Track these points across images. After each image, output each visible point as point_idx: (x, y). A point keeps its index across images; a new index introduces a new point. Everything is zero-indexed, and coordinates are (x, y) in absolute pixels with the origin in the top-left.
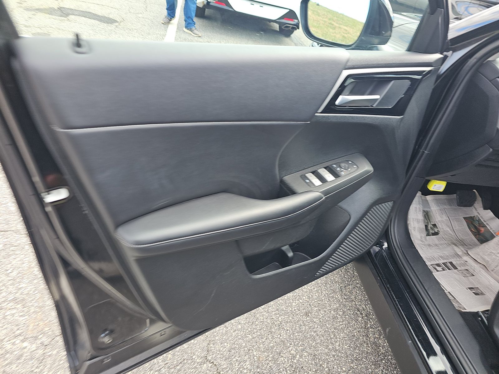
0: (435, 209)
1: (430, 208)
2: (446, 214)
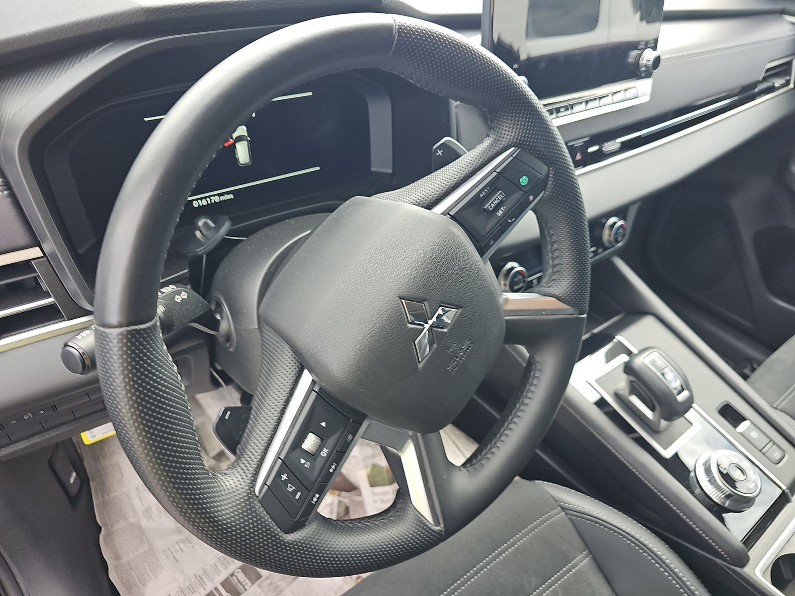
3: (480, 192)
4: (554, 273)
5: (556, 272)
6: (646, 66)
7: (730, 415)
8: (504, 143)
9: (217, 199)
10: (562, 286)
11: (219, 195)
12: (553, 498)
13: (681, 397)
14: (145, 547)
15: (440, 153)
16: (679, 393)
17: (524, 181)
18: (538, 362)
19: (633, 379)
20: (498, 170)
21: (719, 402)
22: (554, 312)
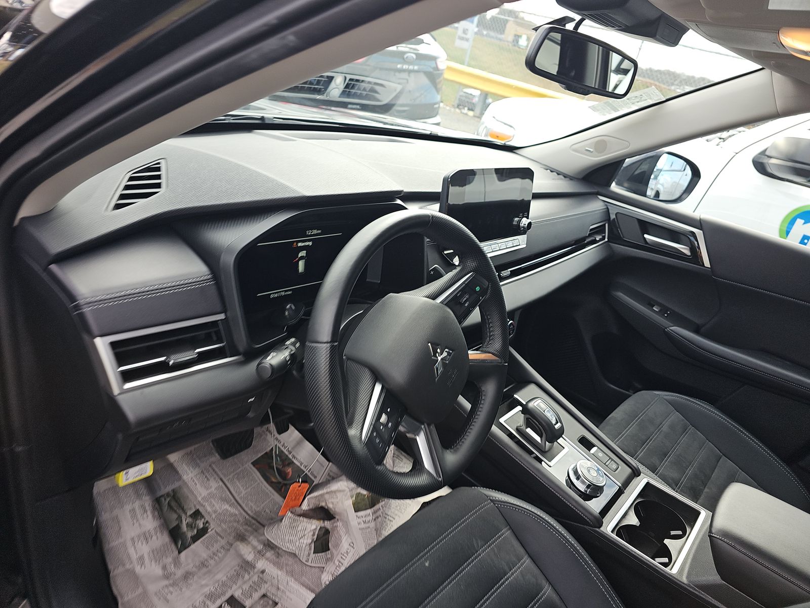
0: (191, 475)
1: (180, 478)
2: (215, 476)
3: (458, 293)
4: (490, 340)
5: (492, 339)
6: (523, 227)
7: (586, 444)
8: (468, 269)
9: (283, 294)
10: (497, 345)
11: (286, 291)
12: (485, 495)
13: (558, 426)
14: (140, 590)
15: (432, 273)
16: (555, 425)
17: (478, 289)
18: (484, 391)
19: (528, 416)
20: (466, 283)
21: (578, 436)
22: (492, 361)
